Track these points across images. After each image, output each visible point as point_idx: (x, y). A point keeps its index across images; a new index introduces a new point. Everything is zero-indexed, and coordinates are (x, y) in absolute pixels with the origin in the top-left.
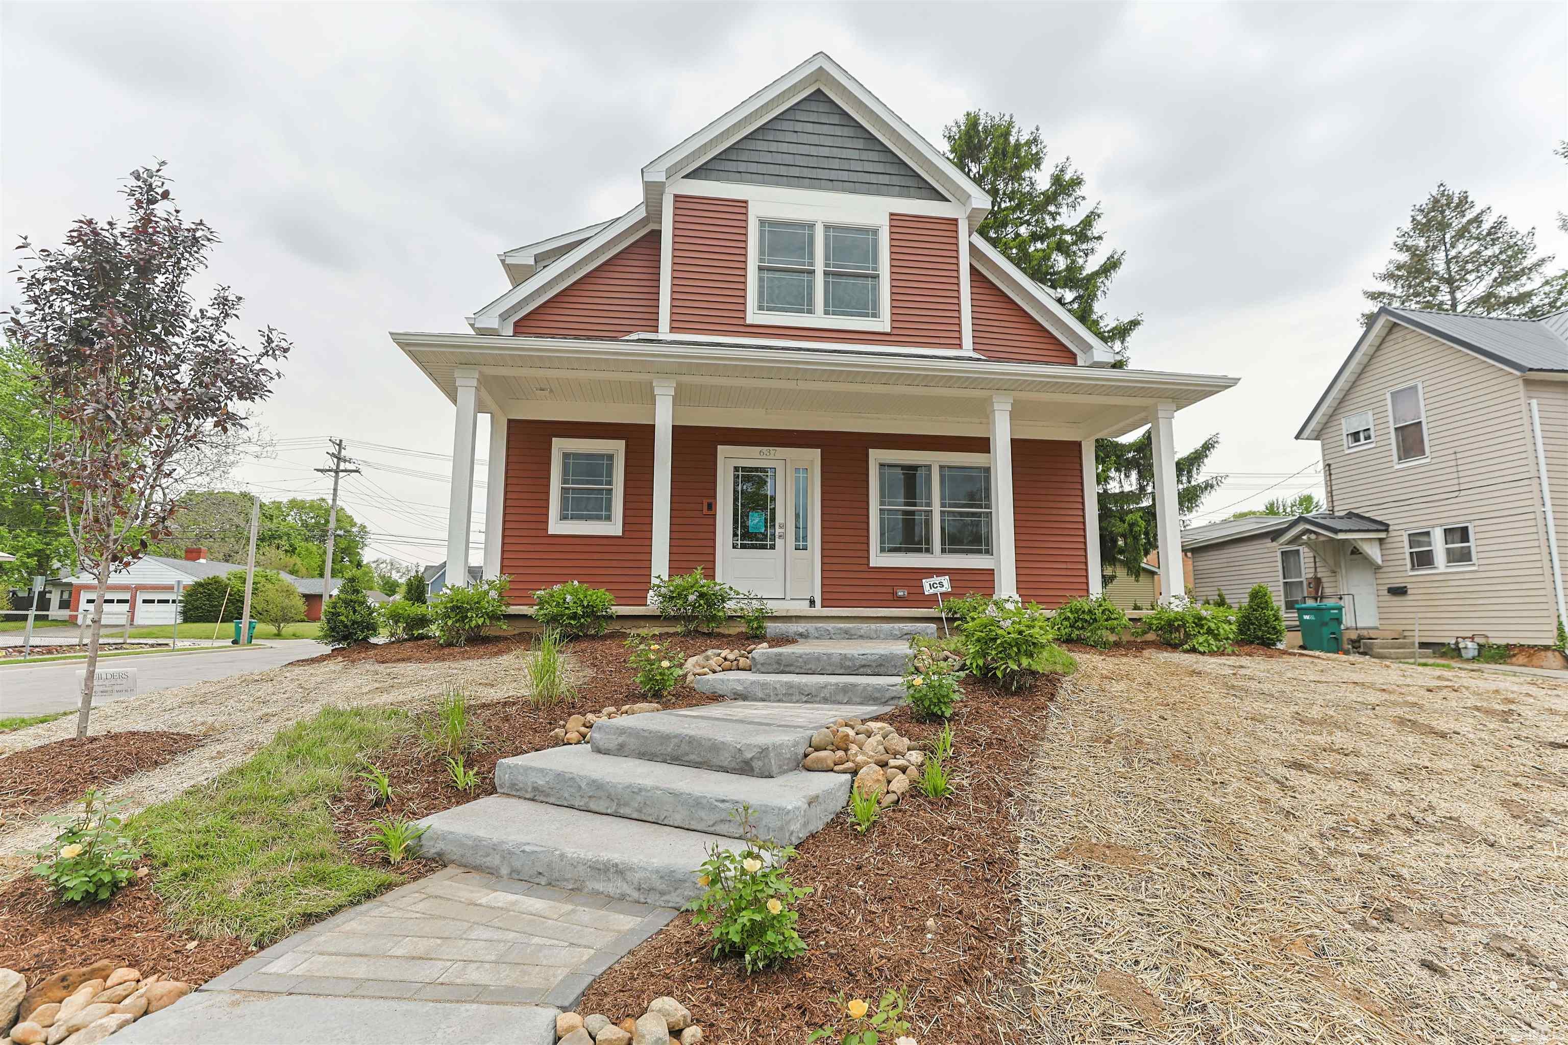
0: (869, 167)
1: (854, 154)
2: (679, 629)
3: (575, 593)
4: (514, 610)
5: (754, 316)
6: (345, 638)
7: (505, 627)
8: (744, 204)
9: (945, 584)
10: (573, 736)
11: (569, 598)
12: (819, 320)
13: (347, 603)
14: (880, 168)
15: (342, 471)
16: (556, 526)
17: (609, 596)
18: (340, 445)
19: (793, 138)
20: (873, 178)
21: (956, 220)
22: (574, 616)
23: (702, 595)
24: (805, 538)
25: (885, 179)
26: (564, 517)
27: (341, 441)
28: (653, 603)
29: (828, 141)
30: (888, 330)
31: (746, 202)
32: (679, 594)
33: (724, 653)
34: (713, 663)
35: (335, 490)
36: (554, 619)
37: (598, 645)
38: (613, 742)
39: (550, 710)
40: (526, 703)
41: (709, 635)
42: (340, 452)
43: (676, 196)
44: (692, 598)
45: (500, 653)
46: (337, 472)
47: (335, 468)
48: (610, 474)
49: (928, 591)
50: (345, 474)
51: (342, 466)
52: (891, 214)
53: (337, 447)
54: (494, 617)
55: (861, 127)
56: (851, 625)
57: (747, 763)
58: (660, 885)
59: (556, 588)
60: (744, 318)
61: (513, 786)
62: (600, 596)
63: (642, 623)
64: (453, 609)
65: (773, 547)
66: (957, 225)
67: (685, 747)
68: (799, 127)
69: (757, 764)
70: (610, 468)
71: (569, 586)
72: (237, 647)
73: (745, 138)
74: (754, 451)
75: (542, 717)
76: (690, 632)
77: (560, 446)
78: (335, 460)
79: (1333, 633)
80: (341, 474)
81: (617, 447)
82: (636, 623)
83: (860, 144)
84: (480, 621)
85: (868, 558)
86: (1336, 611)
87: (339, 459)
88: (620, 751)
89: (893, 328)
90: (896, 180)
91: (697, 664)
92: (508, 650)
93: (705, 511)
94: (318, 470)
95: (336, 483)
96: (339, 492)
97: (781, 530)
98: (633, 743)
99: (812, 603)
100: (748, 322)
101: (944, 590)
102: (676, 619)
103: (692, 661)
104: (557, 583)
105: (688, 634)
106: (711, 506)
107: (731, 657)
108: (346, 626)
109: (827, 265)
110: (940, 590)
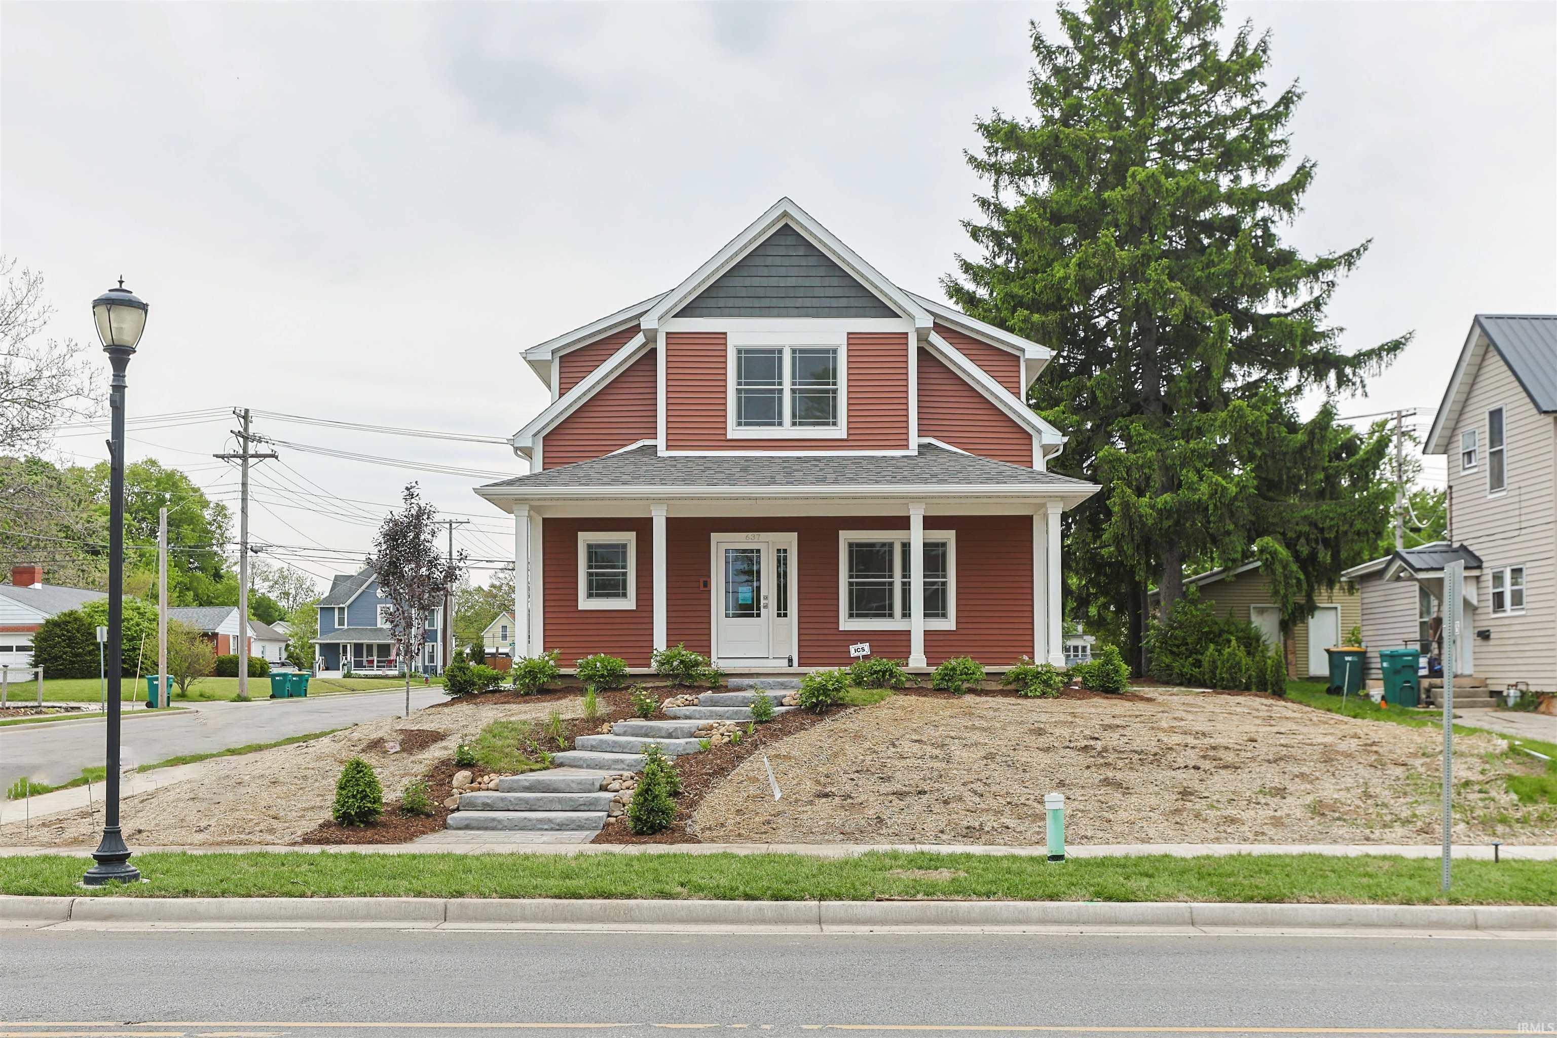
0: (830, 292)
1: (817, 282)
2: (669, 683)
3: (602, 661)
4: (563, 671)
5: (734, 432)
6: (459, 691)
7: (559, 683)
8: (722, 336)
9: (866, 648)
10: (605, 731)
11: (598, 664)
12: (787, 431)
13: (460, 669)
14: (839, 292)
15: (252, 456)
16: (585, 603)
17: (624, 662)
18: (246, 417)
19: (765, 271)
20: (834, 302)
21: (907, 334)
22: (602, 676)
23: (682, 662)
24: (785, 609)
25: (843, 302)
26: (590, 595)
27: (247, 411)
28: (654, 667)
29: (794, 272)
30: (846, 437)
31: (725, 334)
32: (668, 661)
33: (686, 697)
34: (679, 702)
35: (244, 484)
36: (590, 678)
37: (618, 694)
38: (622, 730)
39: (594, 722)
40: (582, 719)
41: (689, 687)
42: (246, 429)
43: (667, 333)
44: (675, 663)
45: (559, 698)
46: (244, 457)
47: (241, 452)
48: (625, 560)
49: (853, 654)
50: (257, 460)
51: (252, 448)
52: (849, 334)
53: (242, 420)
54: (553, 677)
55: (824, 255)
56: (786, 680)
57: (670, 734)
58: (634, 764)
59: (590, 657)
60: (725, 434)
61: (583, 746)
62: (617, 662)
63: (648, 680)
64: (530, 672)
65: (759, 615)
66: (907, 338)
67: (649, 730)
68: (769, 261)
69: (674, 734)
70: (624, 554)
71: (598, 657)
72: (154, 712)
73: (724, 276)
74: (742, 536)
75: (591, 725)
76: (675, 685)
77: (585, 538)
78: (241, 440)
79: (1408, 682)
80: (251, 461)
81: (629, 538)
82: (644, 679)
83: (822, 271)
84: (545, 680)
85: (838, 623)
86: (1410, 658)
87: (246, 439)
88: (624, 734)
89: (849, 434)
90: (853, 302)
91: (670, 702)
92: (565, 697)
93: (702, 588)
94: (217, 456)
95: (245, 475)
96: (250, 488)
97: (766, 601)
98: (629, 730)
99: (790, 660)
100: (729, 437)
101: (865, 653)
102: (667, 676)
103: (667, 701)
104: (590, 654)
105: (673, 686)
106: (707, 584)
107: (690, 699)
108: (460, 683)
109: (794, 384)
110: (861, 654)
